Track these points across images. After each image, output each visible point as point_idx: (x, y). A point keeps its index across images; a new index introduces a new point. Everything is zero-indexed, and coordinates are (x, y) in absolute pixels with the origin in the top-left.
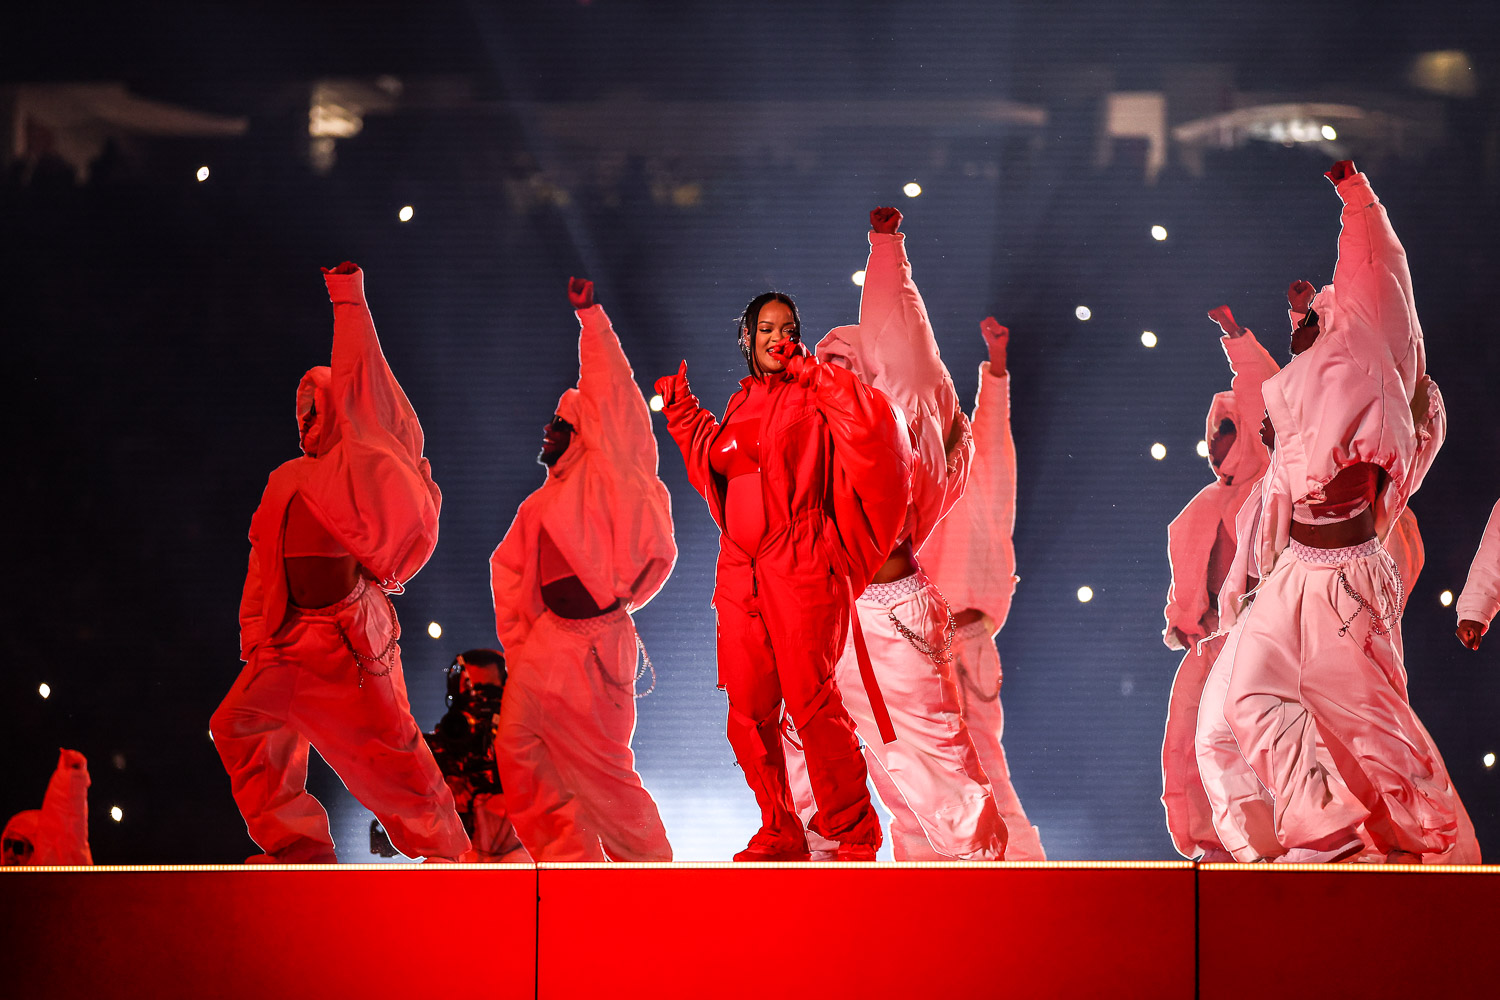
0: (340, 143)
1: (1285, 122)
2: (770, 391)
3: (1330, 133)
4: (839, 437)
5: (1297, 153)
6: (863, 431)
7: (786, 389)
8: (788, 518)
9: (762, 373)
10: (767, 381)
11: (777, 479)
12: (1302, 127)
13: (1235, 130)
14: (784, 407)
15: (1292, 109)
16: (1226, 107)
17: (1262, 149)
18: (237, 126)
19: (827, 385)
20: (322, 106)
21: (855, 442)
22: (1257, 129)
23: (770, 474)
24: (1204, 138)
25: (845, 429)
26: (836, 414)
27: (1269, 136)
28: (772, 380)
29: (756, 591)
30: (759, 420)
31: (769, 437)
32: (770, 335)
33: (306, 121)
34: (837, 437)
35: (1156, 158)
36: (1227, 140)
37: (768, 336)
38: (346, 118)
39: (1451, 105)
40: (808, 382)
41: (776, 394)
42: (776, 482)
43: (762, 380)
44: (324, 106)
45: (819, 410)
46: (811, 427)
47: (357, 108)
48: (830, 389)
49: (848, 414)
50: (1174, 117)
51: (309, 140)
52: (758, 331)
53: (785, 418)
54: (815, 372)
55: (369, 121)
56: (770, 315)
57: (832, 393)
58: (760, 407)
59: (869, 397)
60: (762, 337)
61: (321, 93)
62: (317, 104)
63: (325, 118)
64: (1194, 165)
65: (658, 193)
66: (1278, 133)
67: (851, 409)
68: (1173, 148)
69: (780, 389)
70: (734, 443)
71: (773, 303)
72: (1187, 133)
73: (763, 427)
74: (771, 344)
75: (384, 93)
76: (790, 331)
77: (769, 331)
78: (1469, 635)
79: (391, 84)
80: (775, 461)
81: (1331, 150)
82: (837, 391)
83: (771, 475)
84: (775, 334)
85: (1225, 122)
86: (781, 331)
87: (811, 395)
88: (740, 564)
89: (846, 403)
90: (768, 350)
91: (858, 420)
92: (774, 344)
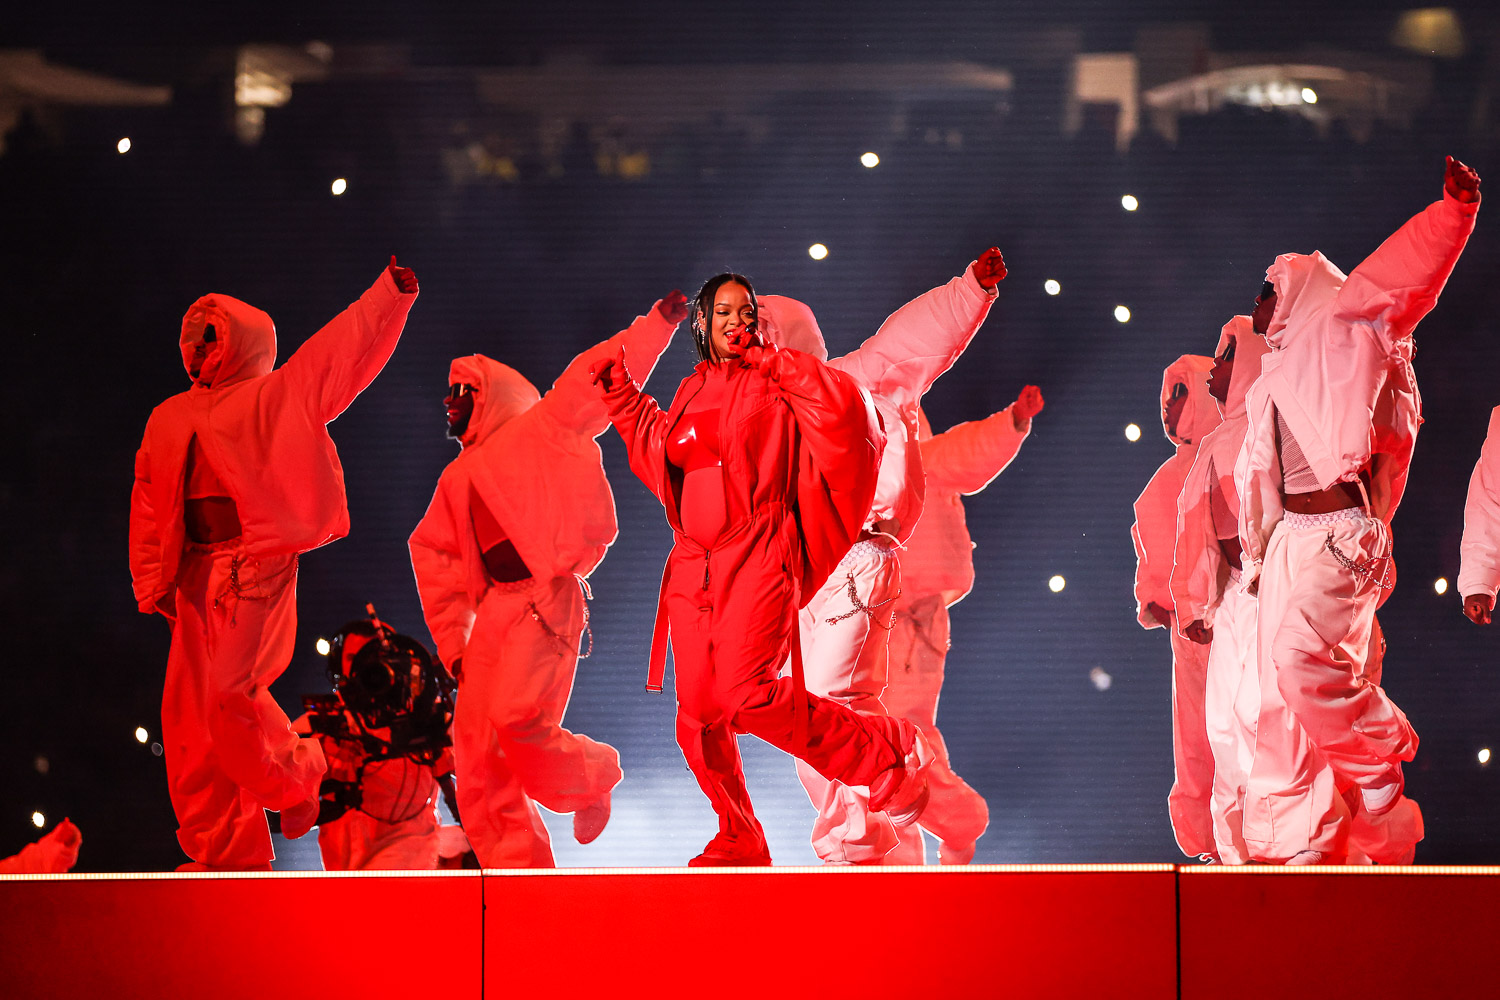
0: (269, 111)
1: (1263, 85)
2: (729, 378)
3: (1310, 96)
4: (806, 424)
5: (1277, 116)
6: (833, 417)
7: (745, 376)
8: (749, 512)
9: (718, 359)
10: (725, 370)
11: (739, 471)
12: (1280, 90)
13: (1210, 93)
14: (744, 395)
15: (1270, 71)
16: (1200, 68)
17: (1238, 114)
18: (159, 96)
19: (790, 373)
20: (248, 73)
21: (826, 429)
22: (1233, 93)
23: (731, 466)
24: (1178, 102)
25: (812, 415)
26: (801, 401)
27: (1246, 99)
28: (731, 365)
29: (707, 586)
30: (719, 410)
31: (730, 428)
32: (728, 317)
33: (232, 90)
34: (804, 425)
35: (1128, 124)
36: (1202, 104)
37: (724, 319)
38: (274, 86)
39: (1438, 65)
40: (770, 372)
41: (734, 382)
42: (738, 475)
43: (719, 366)
44: (250, 73)
45: (783, 399)
46: (774, 415)
47: (285, 76)
48: (793, 377)
49: (816, 401)
50: (1147, 80)
51: (235, 109)
52: (715, 314)
53: (747, 407)
54: (775, 361)
55: (298, 89)
56: (726, 296)
57: (796, 381)
58: (720, 396)
59: (835, 381)
60: (718, 320)
61: (247, 59)
62: (243, 71)
63: (252, 86)
64: (1168, 130)
65: (604, 163)
66: (1255, 97)
67: (818, 395)
68: (1145, 114)
69: (740, 374)
70: (692, 433)
71: (729, 284)
72: (1160, 97)
73: (723, 418)
74: (729, 327)
75: (313, 59)
76: (748, 314)
77: (726, 313)
78: (1476, 610)
79: (321, 50)
80: (736, 451)
81: (1311, 114)
82: (802, 377)
83: (732, 468)
84: (733, 317)
85: (1200, 85)
86: (739, 314)
87: (771, 384)
88: (695, 557)
89: (813, 390)
90: (725, 334)
91: (828, 406)
92: (732, 327)
